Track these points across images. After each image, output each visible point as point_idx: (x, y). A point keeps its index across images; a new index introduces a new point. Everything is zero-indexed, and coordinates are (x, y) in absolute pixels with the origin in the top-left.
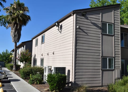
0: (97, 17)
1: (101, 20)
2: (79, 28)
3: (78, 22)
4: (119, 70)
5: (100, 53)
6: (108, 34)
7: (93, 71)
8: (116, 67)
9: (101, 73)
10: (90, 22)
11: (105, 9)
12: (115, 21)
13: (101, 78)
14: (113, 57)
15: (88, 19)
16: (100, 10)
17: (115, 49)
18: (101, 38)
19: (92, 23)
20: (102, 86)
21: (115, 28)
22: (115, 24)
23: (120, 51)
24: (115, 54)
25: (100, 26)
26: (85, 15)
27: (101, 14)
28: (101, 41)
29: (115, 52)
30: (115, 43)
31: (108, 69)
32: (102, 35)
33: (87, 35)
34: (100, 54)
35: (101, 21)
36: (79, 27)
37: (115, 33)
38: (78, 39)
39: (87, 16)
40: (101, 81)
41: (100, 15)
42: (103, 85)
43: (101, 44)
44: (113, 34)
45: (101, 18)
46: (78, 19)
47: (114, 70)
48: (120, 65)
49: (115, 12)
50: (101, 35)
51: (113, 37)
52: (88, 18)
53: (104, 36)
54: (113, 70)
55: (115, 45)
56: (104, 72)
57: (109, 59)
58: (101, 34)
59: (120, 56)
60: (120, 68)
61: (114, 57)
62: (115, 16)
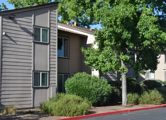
0: (28, 20)
1: (33, 24)
2: (6, 35)
3: (4, 27)
4: (55, 87)
5: (32, 66)
6: (41, 41)
7: (23, 89)
8: (51, 84)
9: (32, 92)
10: (19, 26)
11: (38, 9)
12: (51, 25)
13: (32, 98)
14: (47, 71)
15: (16, 23)
16: (33, 10)
17: (50, 61)
18: (32, 48)
19: (22, 28)
20: (33, 108)
21: (51, 34)
22: (51, 29)
23: (56, 63)
24: (50, 68)
25: (32, 31)
26: (14, 18)
27: (33, 16)
28: (32, 51)
29: (50, 65)
30: (51, 54)
31: (41, 86)
32: (35, 43)
33: (15, 43)
34: (31, 68)
35: (34, 26)
36: (5, 33)
37: (51, 41)
38: (4, 49)
39: (16, 19)
40: (32, 102)
41: (33, 18)
42: (35, 106)
43: (32, 54)
44: (48, 42)
45: (33, 21)
46: (4, 23)
47: (49, 87)
48: (56, 82)
49: (52, 12)
50: (32, 44)
51: (49, 46)
52: (17, 21)
53: (36, 45)
54: (47, 88)
55: (51, 55)
56: (36, 91)
57: (42, 74)
58: (33, 42)
59: (56, 69)
60: (56, 85)
61: (49, 72)
62: (51, 19)
